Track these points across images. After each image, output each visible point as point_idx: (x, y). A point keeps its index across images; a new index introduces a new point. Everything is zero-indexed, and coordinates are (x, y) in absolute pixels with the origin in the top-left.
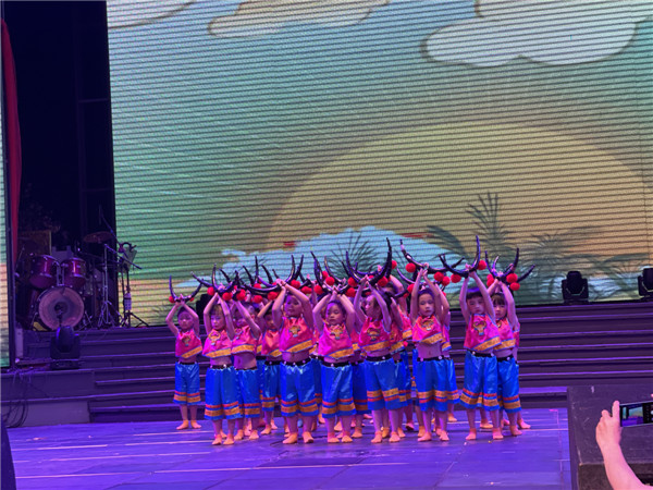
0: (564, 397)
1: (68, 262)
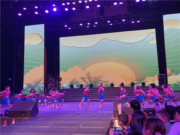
0: (113, 100)
1: (53, 80)
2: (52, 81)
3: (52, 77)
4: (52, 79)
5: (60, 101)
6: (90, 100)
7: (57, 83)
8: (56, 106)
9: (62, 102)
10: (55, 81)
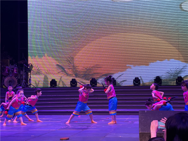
1: (13, 69)
2: (13, 71)
3: (12, 63)
4: (13, 66)
5: (29, 113)
6: (93, 112)
7: (22, 75)
8: (20, 122)
9: (34, 114)
10: (19, 72)
